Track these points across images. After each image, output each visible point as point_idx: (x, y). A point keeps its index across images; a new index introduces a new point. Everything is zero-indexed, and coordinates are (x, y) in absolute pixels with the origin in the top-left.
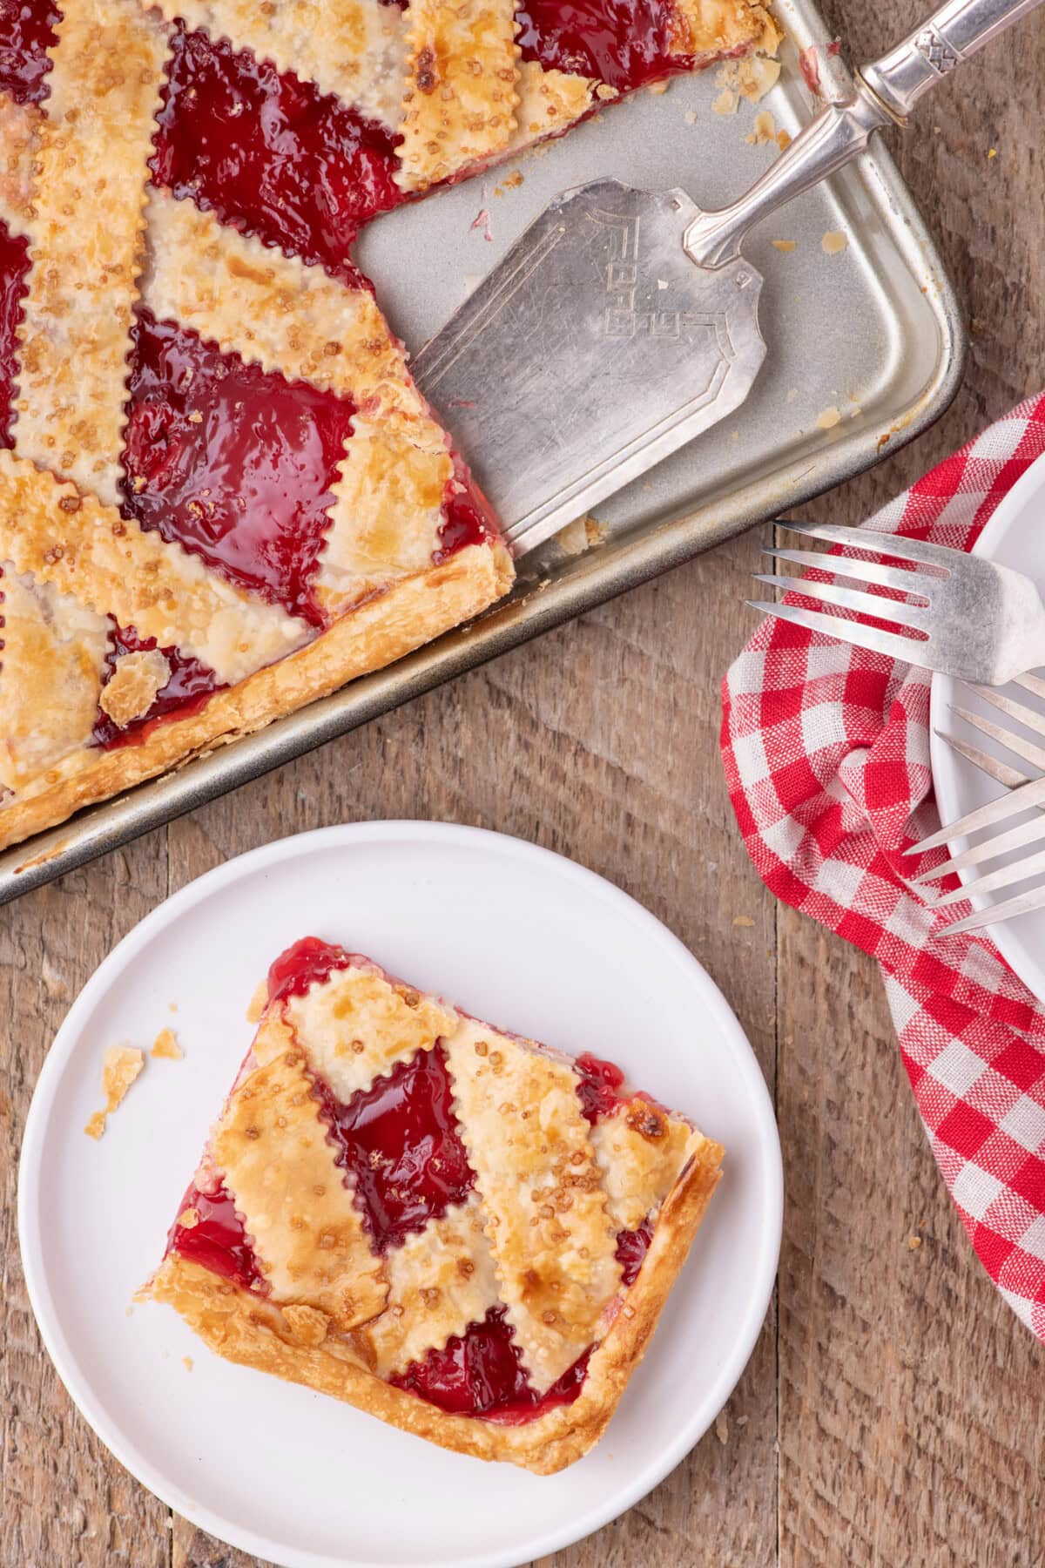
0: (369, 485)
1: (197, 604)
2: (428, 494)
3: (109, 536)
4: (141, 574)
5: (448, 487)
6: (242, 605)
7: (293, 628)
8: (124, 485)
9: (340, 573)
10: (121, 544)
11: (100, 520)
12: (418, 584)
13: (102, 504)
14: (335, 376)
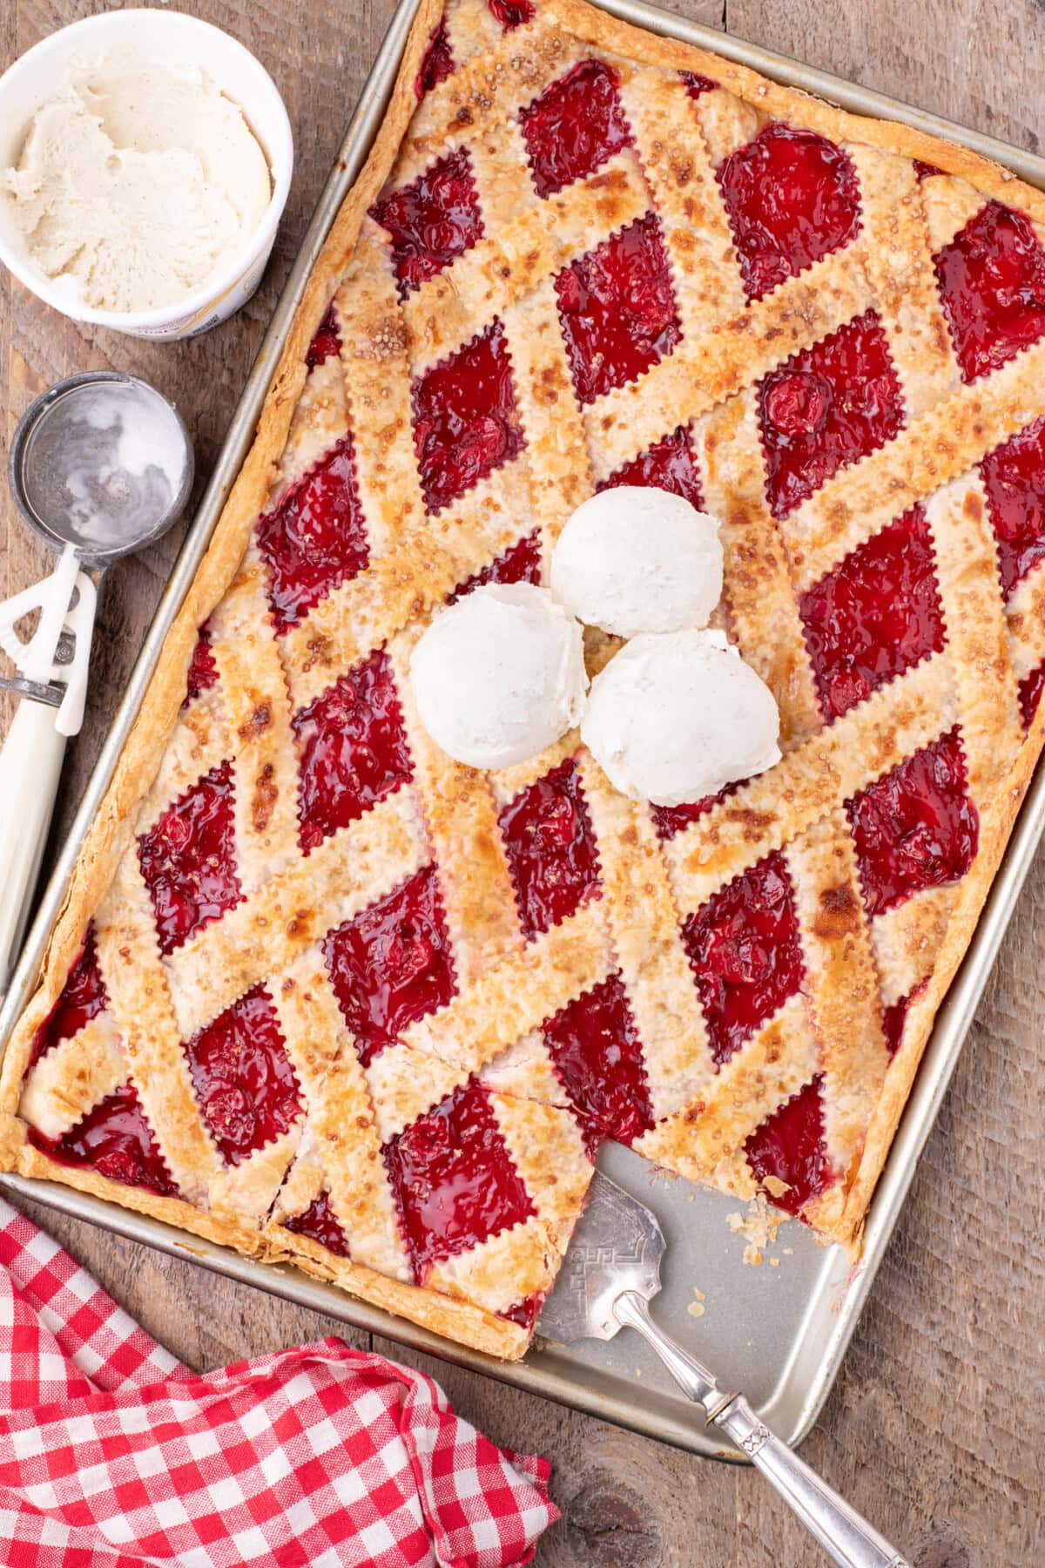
0: (506, 1254)
1: (372, 1223)
2: (527, 1285)
3: (365, 1154)
4: (361, 1186)
5: (538, 1292)
6: (392, 1242)
7: (405, 1273)
8: (396, 1137)
9: (452, 1272)
10: (366, 1166)
11: (370, 1142)
12: (479, 1314)
13: (378, 1137)
14: (539, 1194)
